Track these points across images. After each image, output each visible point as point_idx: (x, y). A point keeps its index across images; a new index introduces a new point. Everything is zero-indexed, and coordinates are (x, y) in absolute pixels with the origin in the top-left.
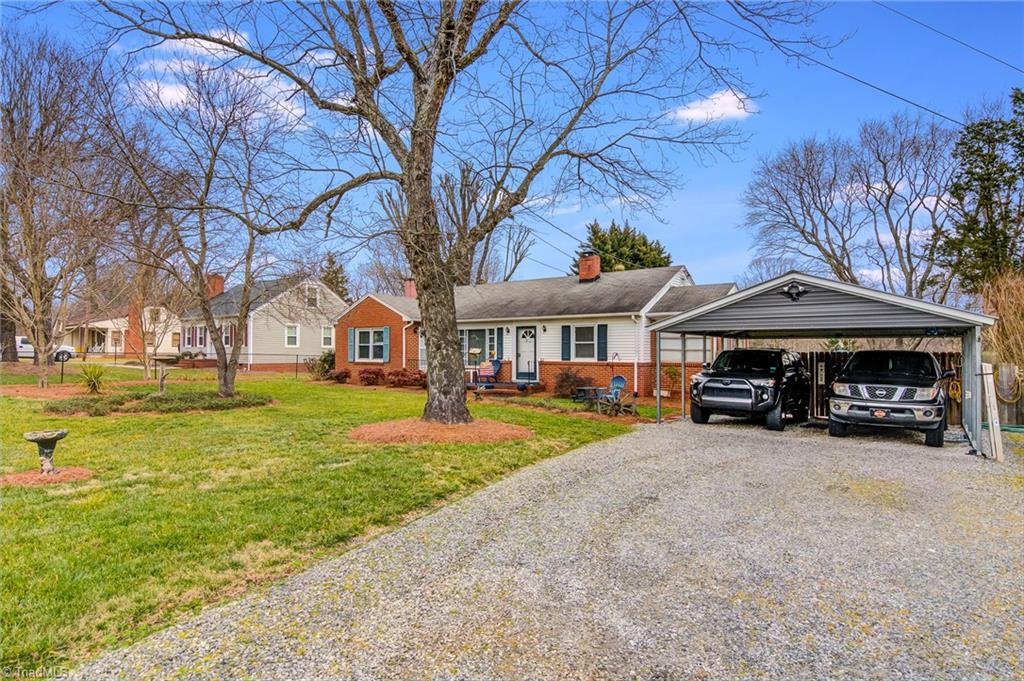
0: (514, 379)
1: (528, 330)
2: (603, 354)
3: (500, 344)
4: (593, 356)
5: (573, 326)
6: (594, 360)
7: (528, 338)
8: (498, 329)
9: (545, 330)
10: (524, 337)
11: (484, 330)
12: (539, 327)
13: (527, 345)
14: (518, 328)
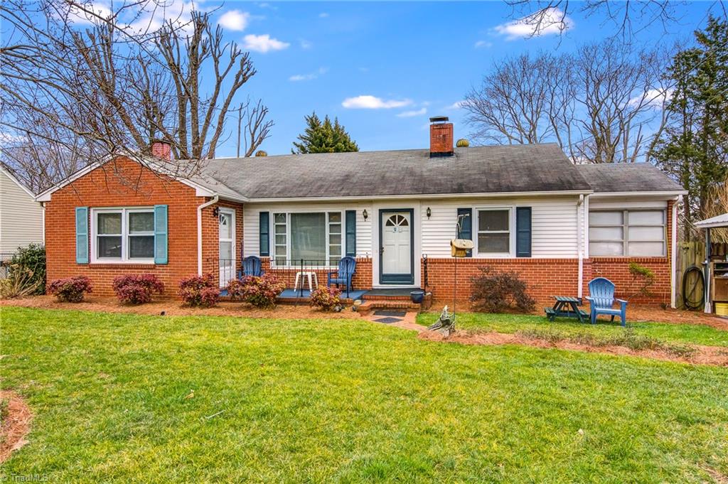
0: (376, 284)
1: (397, 215)
2: (525, 246)
3: (351, 233)
4: (507, 250)
5: (476, 209)
6: (512, 255)
7: (397, 225)
8: (348, 212)
9: (429, 215)
10: (389, 224)
11: (323, 214)
12: (420, 211)
13: (397, 237)
14: (381, 212)
